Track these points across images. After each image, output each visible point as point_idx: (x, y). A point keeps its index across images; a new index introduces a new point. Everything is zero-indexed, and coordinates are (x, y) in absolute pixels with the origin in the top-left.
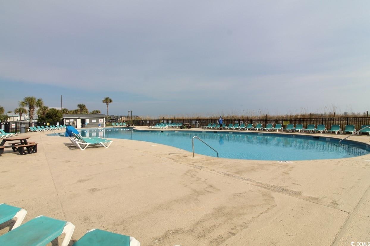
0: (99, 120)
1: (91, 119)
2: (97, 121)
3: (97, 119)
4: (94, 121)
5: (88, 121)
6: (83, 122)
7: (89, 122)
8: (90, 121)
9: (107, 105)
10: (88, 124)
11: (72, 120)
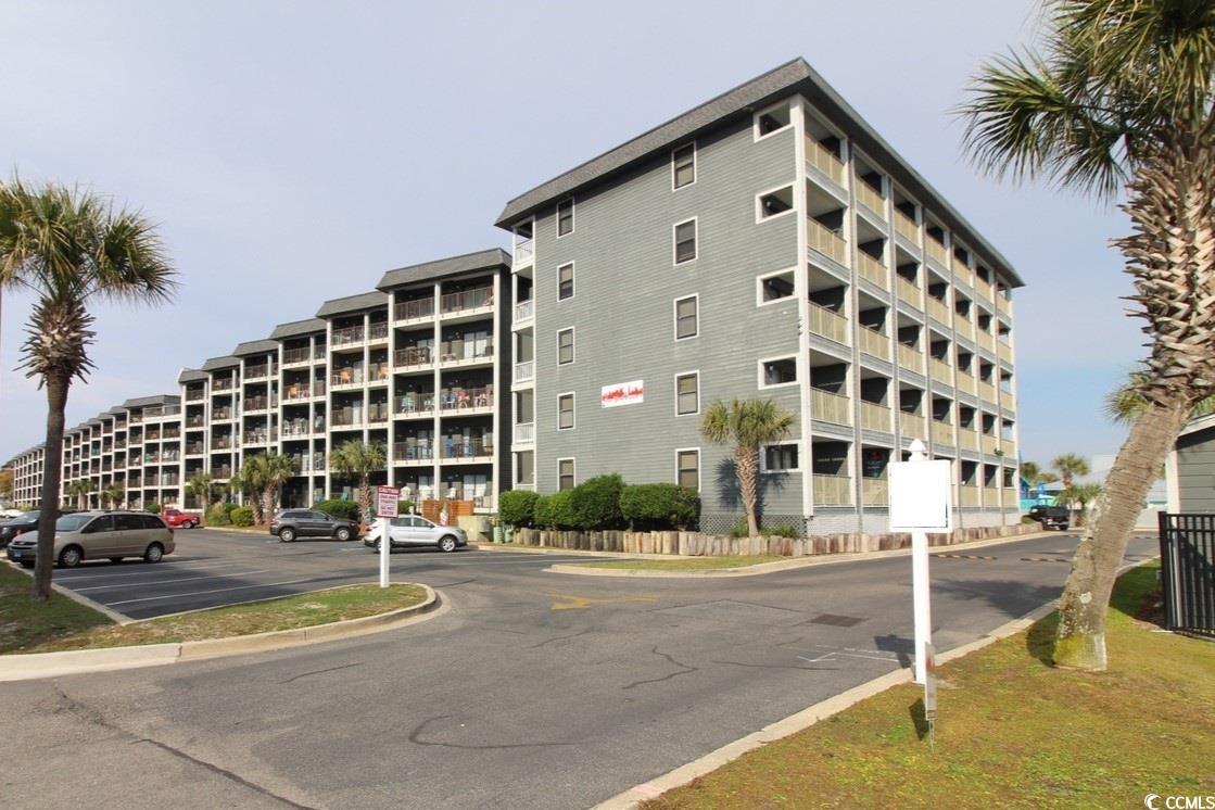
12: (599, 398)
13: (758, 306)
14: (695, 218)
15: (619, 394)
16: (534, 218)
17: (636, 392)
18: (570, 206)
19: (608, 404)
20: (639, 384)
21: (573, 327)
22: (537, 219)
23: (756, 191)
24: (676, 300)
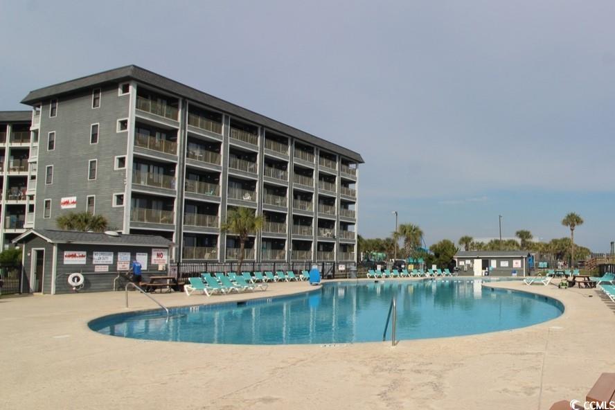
0: (514, 262)
1: (499, 260)
2: (511, 265)
3: (510, 260)
4: (504, 264)
5: (493, 264)
6: (486, 264)
7: (495, 267)
8: (498, 264)
9: (572, 230)
10: (494, 270)
11: (468, 262)
12: (59, 203)
13: (115, 169)
14: (98, 124)
15: (67, 203)
16: (41, 104)
17: (73, 203)
18: (56, 102)
19: (64, 207)
20: (74, 199)
21: (52, 165)
22: (43, 105)
23: (118, 118)
24: (90, 160)
